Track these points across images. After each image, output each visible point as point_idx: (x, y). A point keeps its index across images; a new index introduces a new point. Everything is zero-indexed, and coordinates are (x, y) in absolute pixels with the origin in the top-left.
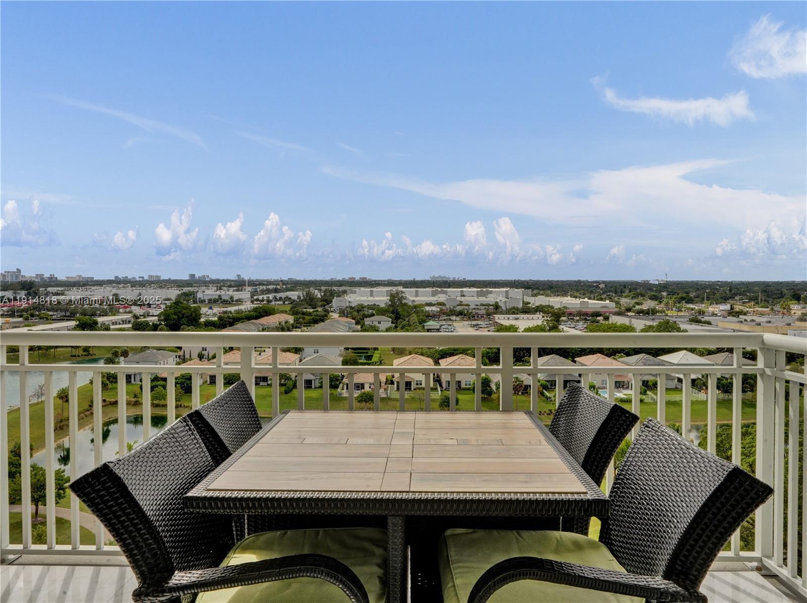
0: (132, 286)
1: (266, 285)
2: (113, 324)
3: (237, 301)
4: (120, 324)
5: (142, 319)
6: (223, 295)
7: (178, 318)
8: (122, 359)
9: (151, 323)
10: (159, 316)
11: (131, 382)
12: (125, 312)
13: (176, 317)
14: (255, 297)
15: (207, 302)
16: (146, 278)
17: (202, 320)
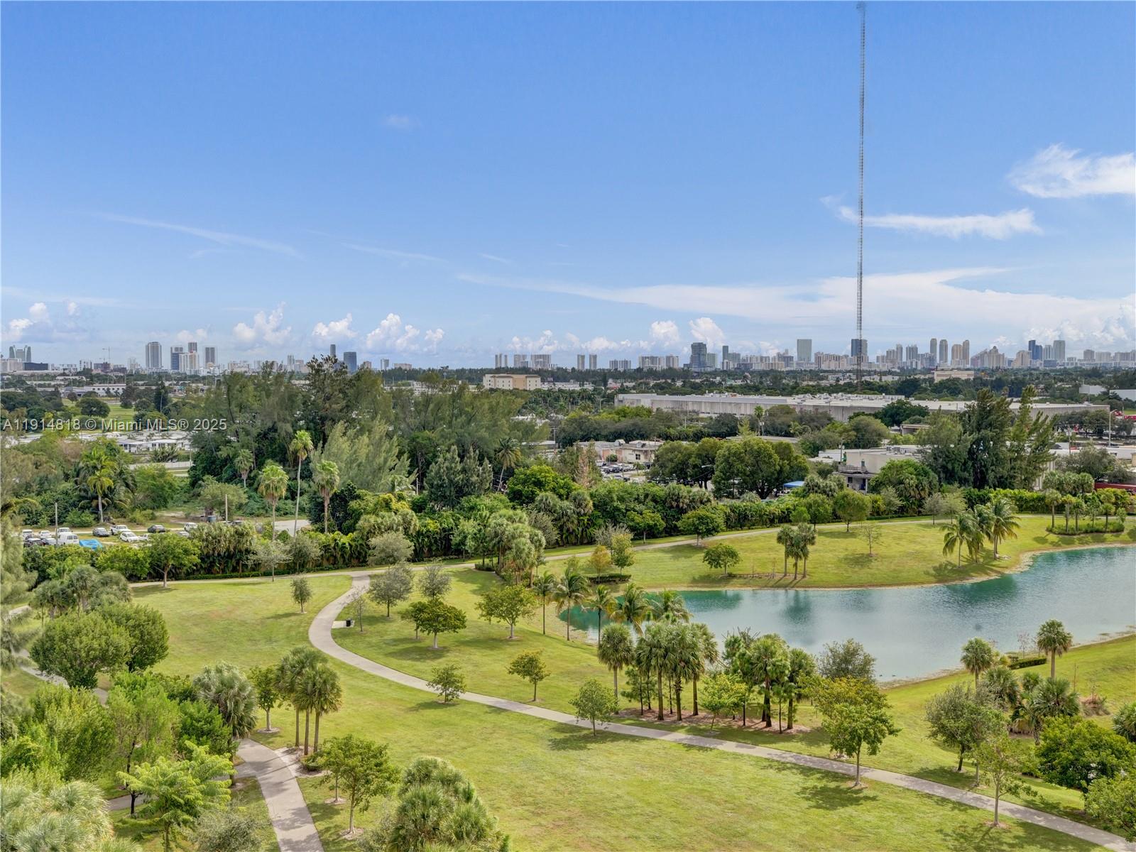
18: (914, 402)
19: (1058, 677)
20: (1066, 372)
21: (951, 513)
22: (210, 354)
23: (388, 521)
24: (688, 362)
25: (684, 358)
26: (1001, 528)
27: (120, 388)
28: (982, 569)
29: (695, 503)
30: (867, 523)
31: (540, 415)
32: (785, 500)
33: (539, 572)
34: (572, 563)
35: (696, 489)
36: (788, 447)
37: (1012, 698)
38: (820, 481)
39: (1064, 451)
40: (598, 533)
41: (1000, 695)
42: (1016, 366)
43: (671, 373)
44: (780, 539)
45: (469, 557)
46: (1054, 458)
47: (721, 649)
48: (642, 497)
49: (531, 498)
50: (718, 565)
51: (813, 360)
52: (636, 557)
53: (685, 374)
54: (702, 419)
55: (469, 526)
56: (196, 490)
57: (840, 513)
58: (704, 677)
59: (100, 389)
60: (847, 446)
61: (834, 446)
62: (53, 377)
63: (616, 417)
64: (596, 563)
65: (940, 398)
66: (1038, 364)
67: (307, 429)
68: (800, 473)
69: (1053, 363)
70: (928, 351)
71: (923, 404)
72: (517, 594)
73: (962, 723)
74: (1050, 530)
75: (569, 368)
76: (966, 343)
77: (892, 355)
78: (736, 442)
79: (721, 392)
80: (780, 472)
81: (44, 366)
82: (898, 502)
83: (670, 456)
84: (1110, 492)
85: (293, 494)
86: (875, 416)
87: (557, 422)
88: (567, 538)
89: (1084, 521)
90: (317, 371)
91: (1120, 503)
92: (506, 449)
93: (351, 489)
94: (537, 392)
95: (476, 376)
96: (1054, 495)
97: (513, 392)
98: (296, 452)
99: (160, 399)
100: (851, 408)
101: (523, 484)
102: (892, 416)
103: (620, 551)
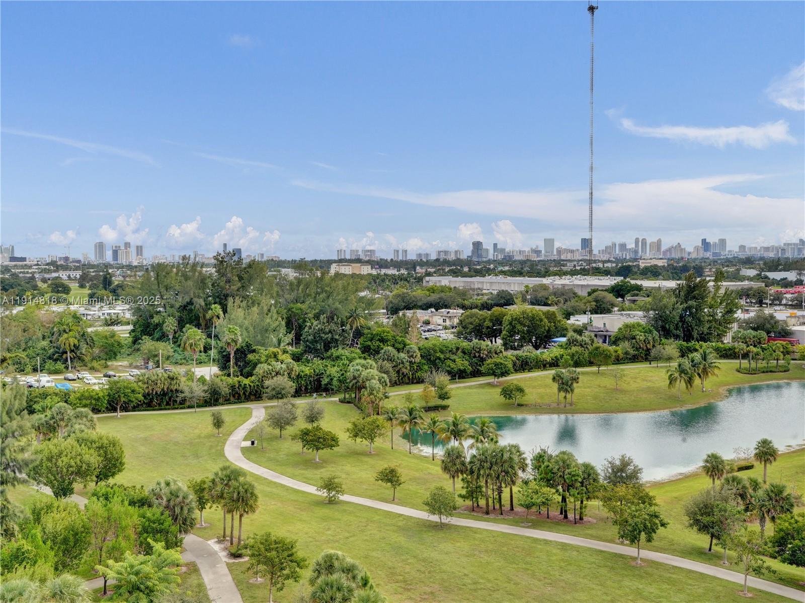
18: (632, 282)
20: (729, 260)
21: (671, 359)
22: (140, 250)
23: (276, 369)
24: (470, 254)
26: (705, 369)
27: (78, 274)
28: (694, 400)
29: (491, 354)
30: (611, 367)
31: (374, 292)
32: (554, 351)
33: (386, 404)
34: (409, 397)
35: (490, 344)
36: (553, 313)
38: (577, 337)
39: (741, 315)
42: (693, 256)
43: (459, 262)
44: (553, 379)
45: (334, 393)
46: (737, 320)
47: (530, 462)
48: (454, 350)
49: (377, 351)
50: (511, 397)
51: (555, 252)
52: (452, 393)
53: (469, 262)
56: (137, 346)
57: (593, 360)
59: (63, 275)
61: (583, 312)
62: (30, 267)
63: (427, 293)
64: (425, 397)
66: (708, 255)
67: (215, 303)
68: (562, 332)
69: (718, 254)
70: (633, 246)
73: (712, 518)
74: (738, 371)
77: (609, 249)
78: (514, 309)
79: (496, 275)
80: (549, 331)
81: (24, 259)
83: (470, 320)
84: (779, 343)
85: (207, 349)
86: (606, 290)
87: (386, 297)
88: (403, 379)
89: (762, 364)
90: (221, 262)
91: (786, 352)
92: (353, 316)
93: (248, 345)
94: (370, 275)
95: (325, 265)
96: (741, 346)
97: (353, 276)
98: (210, 320)
99: (107, 282)
100: (588, 286)
101: (371, 341)
102: (617, 291)
103: (442, 388)
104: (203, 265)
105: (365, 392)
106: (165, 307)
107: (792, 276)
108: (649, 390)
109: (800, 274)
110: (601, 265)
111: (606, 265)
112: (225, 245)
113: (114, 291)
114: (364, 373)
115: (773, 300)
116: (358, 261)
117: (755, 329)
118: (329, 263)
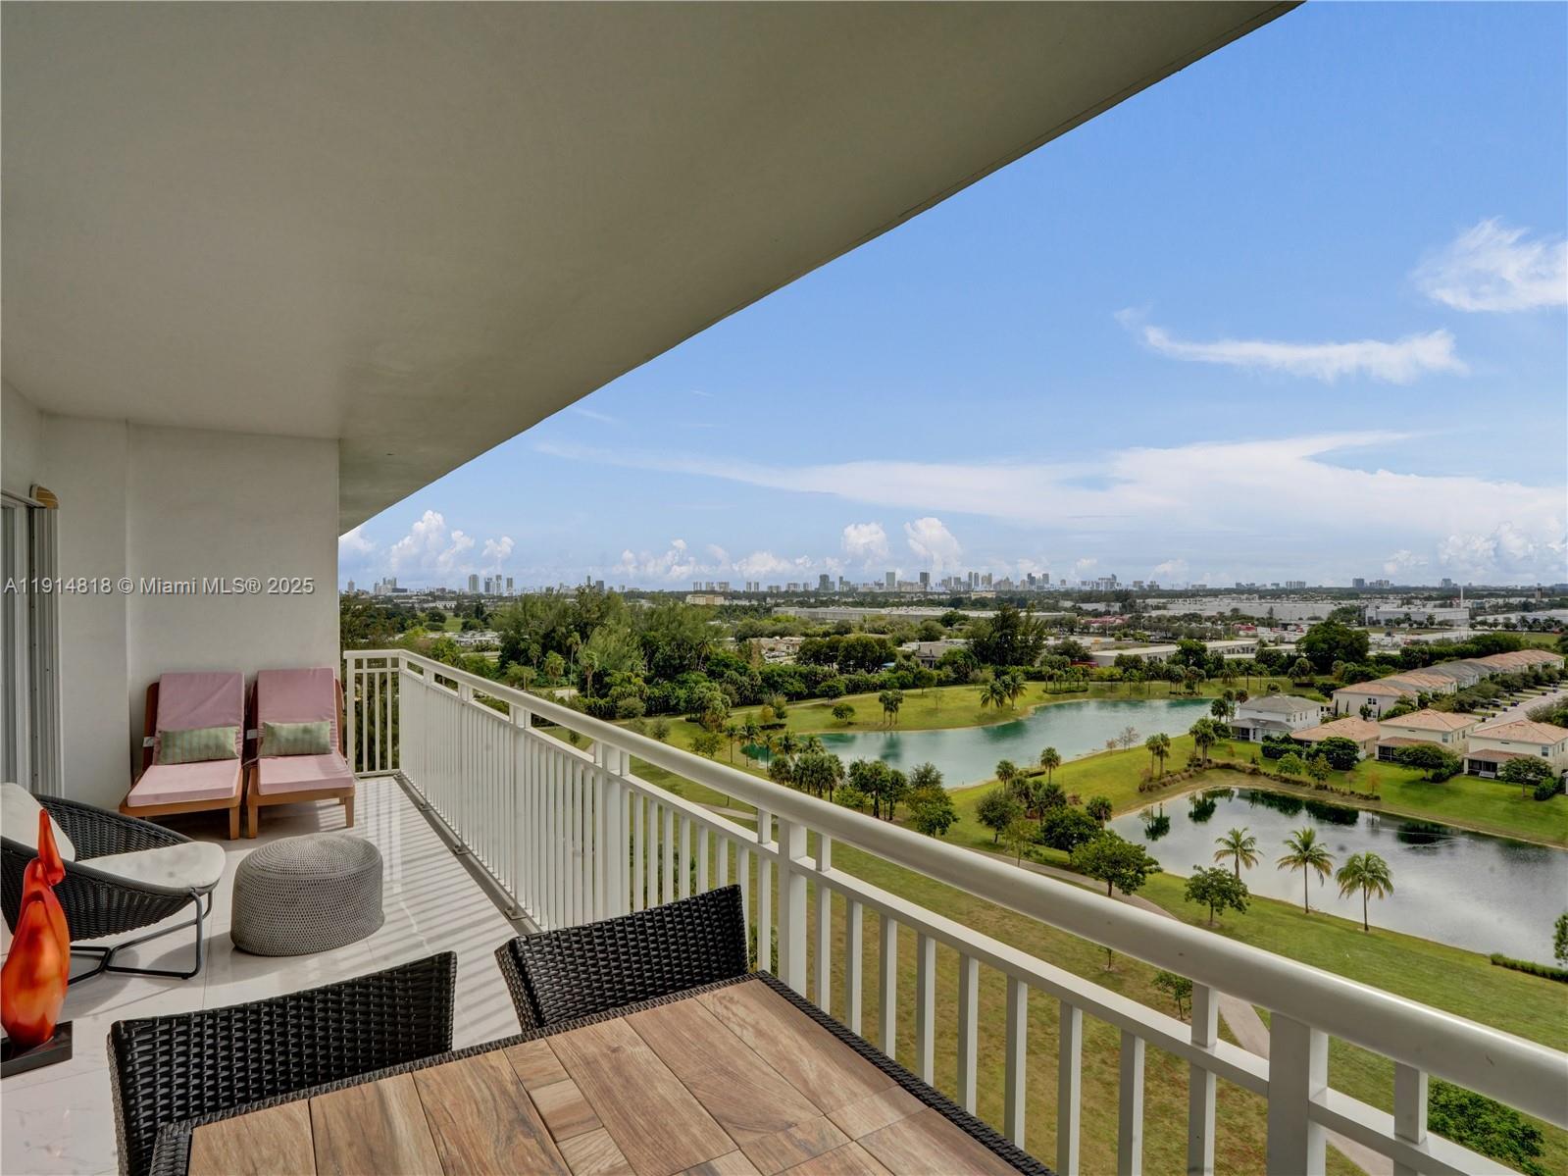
0: (1260, 598)
1: (1504, 596)
2: (1229, 652)
3: (1440, 623)
4: (1238, 652)
5: (1272, 647)
6: (1414, 613)
7: (1329, 648)
8: (1238, 704)
9: (1285, 654)
10: (1298, 643)
11: (1248, 739)
12: (1247, 636)
13: (1325, 646)
14: (1479, 619)
15: (1383, 623)
16: (1282, 585)
17: (1371, 653)
18: (961, 612)
19: (1053, 783)
20: (1050, 593)
21: (985, 682)
22: (510, 582)
23: (628, 690)
24: (817, 587)
25: (814, 585)
26: (1015, 690)
27: (453, 604)
28: (1005, 717)
29: (825, 677)
30: (934, 689)
31: (725, 621)
32: (883, 675)
33: (728, 723)
34: (749, 717)
35: (826, 668)
36: (884, 641)
37: (1027, 796)
38: (905, 662)
39: (1051, 642)
40: (765, 697)
41: (1019, 794)
42: (1020, 589)
43: (807, 594)
44: (880, 700)
45: (680, 713)
46: (1046, 646)
47: (847, 770)
48: (793, 674)
49: (721, 675)
50: (842, 717)
51: (896, 585)
52: (789, 713)
53: (816, 594)
54: (828, 624)
55: (682, 693)
56: (504, 670)
57: (917, 682)
58: (837, 788)
59: (440, 605)
60: (921, 640)
61: (913, 640)
62: (410, 598)
63: (774, 622)
64: (764, 717)
65: (976, 609)
66: (1034, 588)
67: (576, 631)
68: (891, 657)
69: (1043, 587)
70: (967, 579)
71: (966, 613)
72: (715, 737)
73: (996, 813)
74: (1045, 691)
75: (742, 591)
76: (990, 575)
77: (945, 583)
78: (852, 636)
79: (840, 606)
80: (880, 656)
81: (405, 590)
82: (953, 675)
83: (810, 646)
84: (1080, 667)
85: (567, 673)
86: (937, 620)
87: (736, 626)
88: (745, 701)
89: (1065, 685)
90: (581, 593)
91: (1085, 674)
92: (703, 644)
93: (605, 670)
94: (722, 606)
95: (681, 596)
96: (1046, 669)
97: (707, 606)
98: (571, 646)
99: (479, 611)
100: (922, 616)
101: (717, 666)
102: (947, 621)
103: (779, 709)
104: (566, 596)
105: (708, 712)
106: (530, 635)
107: (1101, 607)
108: (966, 709)
109: (1108, 606)
110: (936, 597)
111: (941, 597)
112: (589, 578)
113: (485, 620)
114: (709, 694)
115: (1082, 629)
116: (713, 592)
117: (1061, 654)
118: (686, 594)
